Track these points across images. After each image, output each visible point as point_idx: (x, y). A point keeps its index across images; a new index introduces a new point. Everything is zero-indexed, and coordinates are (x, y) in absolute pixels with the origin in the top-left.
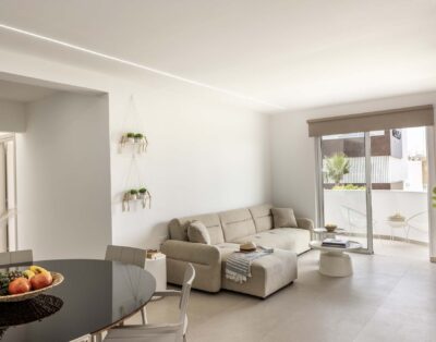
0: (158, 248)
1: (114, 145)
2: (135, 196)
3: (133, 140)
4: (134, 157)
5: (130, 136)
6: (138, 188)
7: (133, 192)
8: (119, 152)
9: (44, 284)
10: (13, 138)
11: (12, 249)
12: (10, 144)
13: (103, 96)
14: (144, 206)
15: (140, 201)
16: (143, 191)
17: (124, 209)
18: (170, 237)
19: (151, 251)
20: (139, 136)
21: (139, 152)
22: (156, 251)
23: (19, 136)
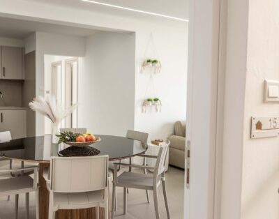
0: (165, 139)
1: (138, 68)
2: (150, 103)
3: (151, 64)
4: (151, 76)
5: (149, 61)
6: (153, 98)
7: (149, 100)
8: (141, 72)
10: (77, 60)
12: (75, 64)
13: (132, 34)
14: (157, 110)
15: (154, 107)
16: (156, 100)
17: (142, 111)
18: (175, 134)
19: (159, 141)
20: (155, 61)
21: (155, 73)
22: (162, 141)
23: (80, 59)
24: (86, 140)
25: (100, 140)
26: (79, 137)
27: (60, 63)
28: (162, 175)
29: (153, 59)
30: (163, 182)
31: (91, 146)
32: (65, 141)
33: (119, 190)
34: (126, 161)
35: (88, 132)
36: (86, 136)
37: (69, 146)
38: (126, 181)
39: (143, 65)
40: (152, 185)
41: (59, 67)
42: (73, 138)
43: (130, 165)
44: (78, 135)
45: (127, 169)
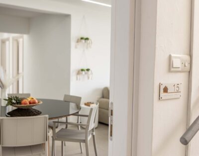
0: (95, 102)
1: (73, 44)
2: (84, 72)
3: (83, 41)
4: (84, 51)
5: (82, 38)
6: (85, 68)
7: (82, 70)
8: (76, 47)
9: (34, 103)
10: (22, 37)
11: (20, 92)
12: (21, 40)
13: (68, 16)
14: (88, 78)
15: (86, 76)
16: (88, 70)
17: (77, 79)
18: (103, 97)
19: (90, 103)
20: (87, 39)
21: (87, 48)
22: (93, 103)
23: (25, 37)
24: (30, 103)
25: (41, 103)
26: (24, 101)
27: (8, 39)
28: (93, 130)
29: (85, 37)
30: (93, 136)
31: (34, 108)
32: (12, 104)
33: (58, 143)
34: (64, 119)
35: (31, 97)
36: (29, 99)
37: (15, 108)
38: (63, 136)
39: (78, 41)
40: (84, 139)
41: (7, 43)
42: (19, 101)
43: (67, 123)
44: (22, 99)
45: (64, 127)
